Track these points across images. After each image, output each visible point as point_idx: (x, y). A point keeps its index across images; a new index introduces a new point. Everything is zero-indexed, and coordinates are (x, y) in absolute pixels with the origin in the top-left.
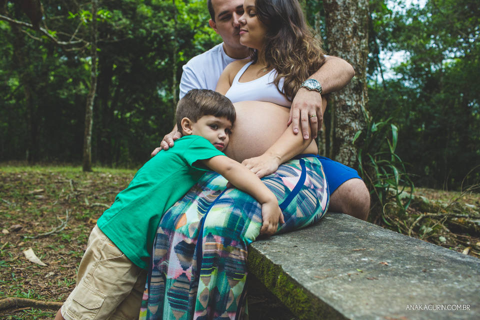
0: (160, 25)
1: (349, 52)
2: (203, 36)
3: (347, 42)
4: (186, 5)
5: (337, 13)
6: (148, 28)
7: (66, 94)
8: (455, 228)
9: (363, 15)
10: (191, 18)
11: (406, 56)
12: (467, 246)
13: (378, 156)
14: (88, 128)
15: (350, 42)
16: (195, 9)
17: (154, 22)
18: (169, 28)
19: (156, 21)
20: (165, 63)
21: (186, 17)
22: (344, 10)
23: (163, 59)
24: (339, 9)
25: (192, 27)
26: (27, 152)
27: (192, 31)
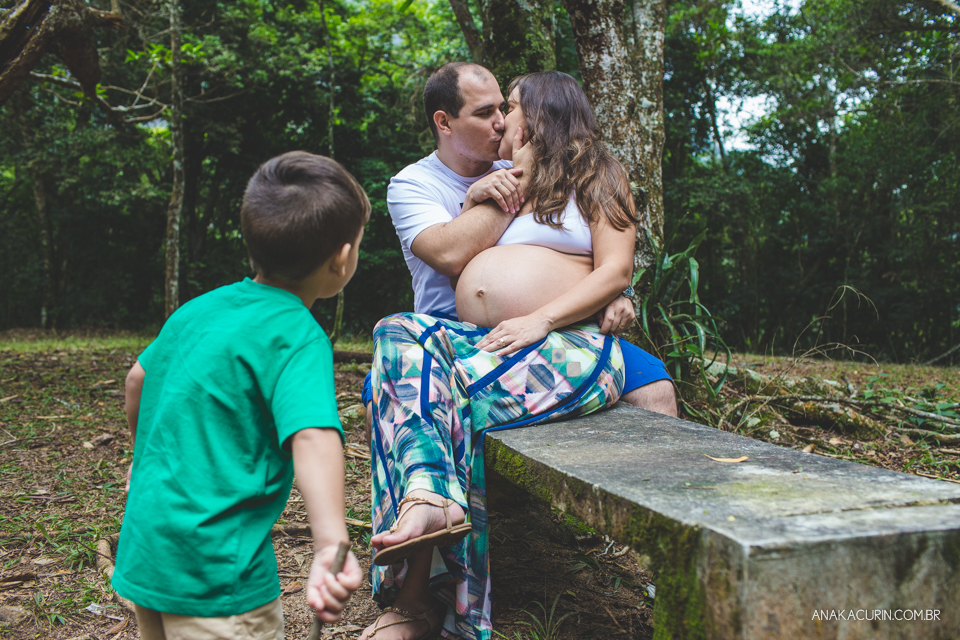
0: (293, 60)
1: (622, 144)
2: (377, 78)
3: (619, 128)
4: (343, 20)
5: (602, 83)
6: (271, 66)
7: (117, 198)
8: (797, 419)
9: (654, 71)
10: (353, 44)
11: (768, 105)
12: (808, 443)
13: (674, 308)
14: (173, 265)
15: (624, 129)
16: (360, 29)
17: (282, 55)
18: (310, 65)
19: (287, 52)
20: (304, 129)
21: (343, 42)
22: (612, 79)
23: (298, 124)
24: (605, 77)
25: (356, 62)
26: (44, 313)
27: (355, 70)
